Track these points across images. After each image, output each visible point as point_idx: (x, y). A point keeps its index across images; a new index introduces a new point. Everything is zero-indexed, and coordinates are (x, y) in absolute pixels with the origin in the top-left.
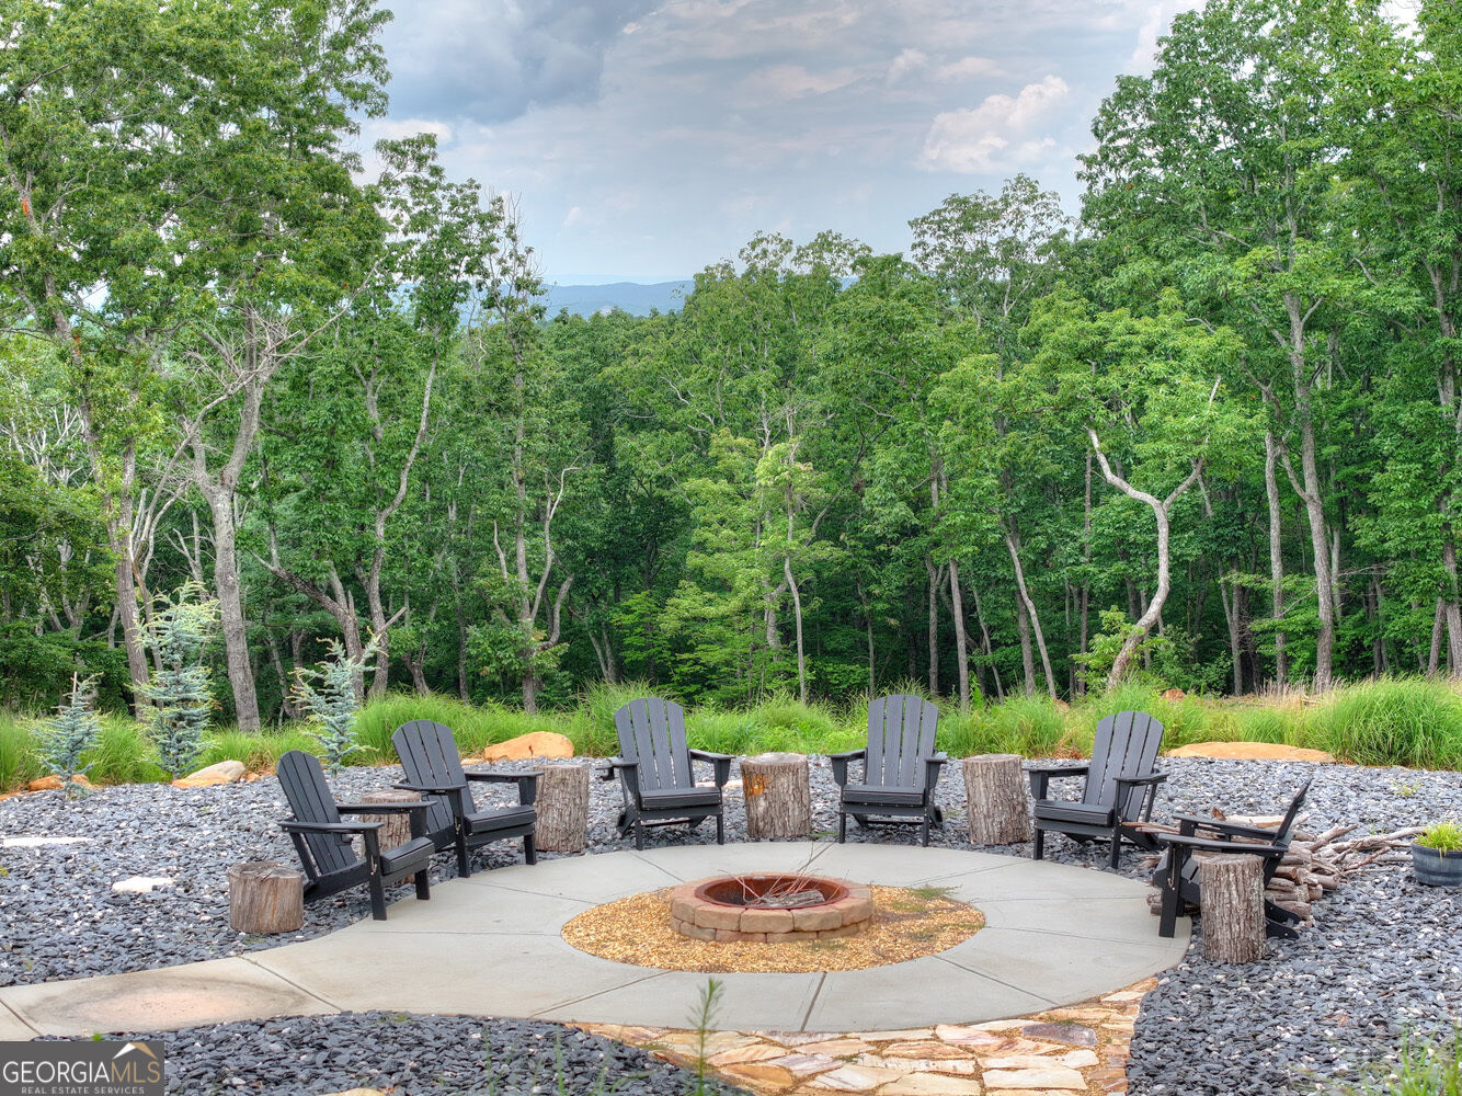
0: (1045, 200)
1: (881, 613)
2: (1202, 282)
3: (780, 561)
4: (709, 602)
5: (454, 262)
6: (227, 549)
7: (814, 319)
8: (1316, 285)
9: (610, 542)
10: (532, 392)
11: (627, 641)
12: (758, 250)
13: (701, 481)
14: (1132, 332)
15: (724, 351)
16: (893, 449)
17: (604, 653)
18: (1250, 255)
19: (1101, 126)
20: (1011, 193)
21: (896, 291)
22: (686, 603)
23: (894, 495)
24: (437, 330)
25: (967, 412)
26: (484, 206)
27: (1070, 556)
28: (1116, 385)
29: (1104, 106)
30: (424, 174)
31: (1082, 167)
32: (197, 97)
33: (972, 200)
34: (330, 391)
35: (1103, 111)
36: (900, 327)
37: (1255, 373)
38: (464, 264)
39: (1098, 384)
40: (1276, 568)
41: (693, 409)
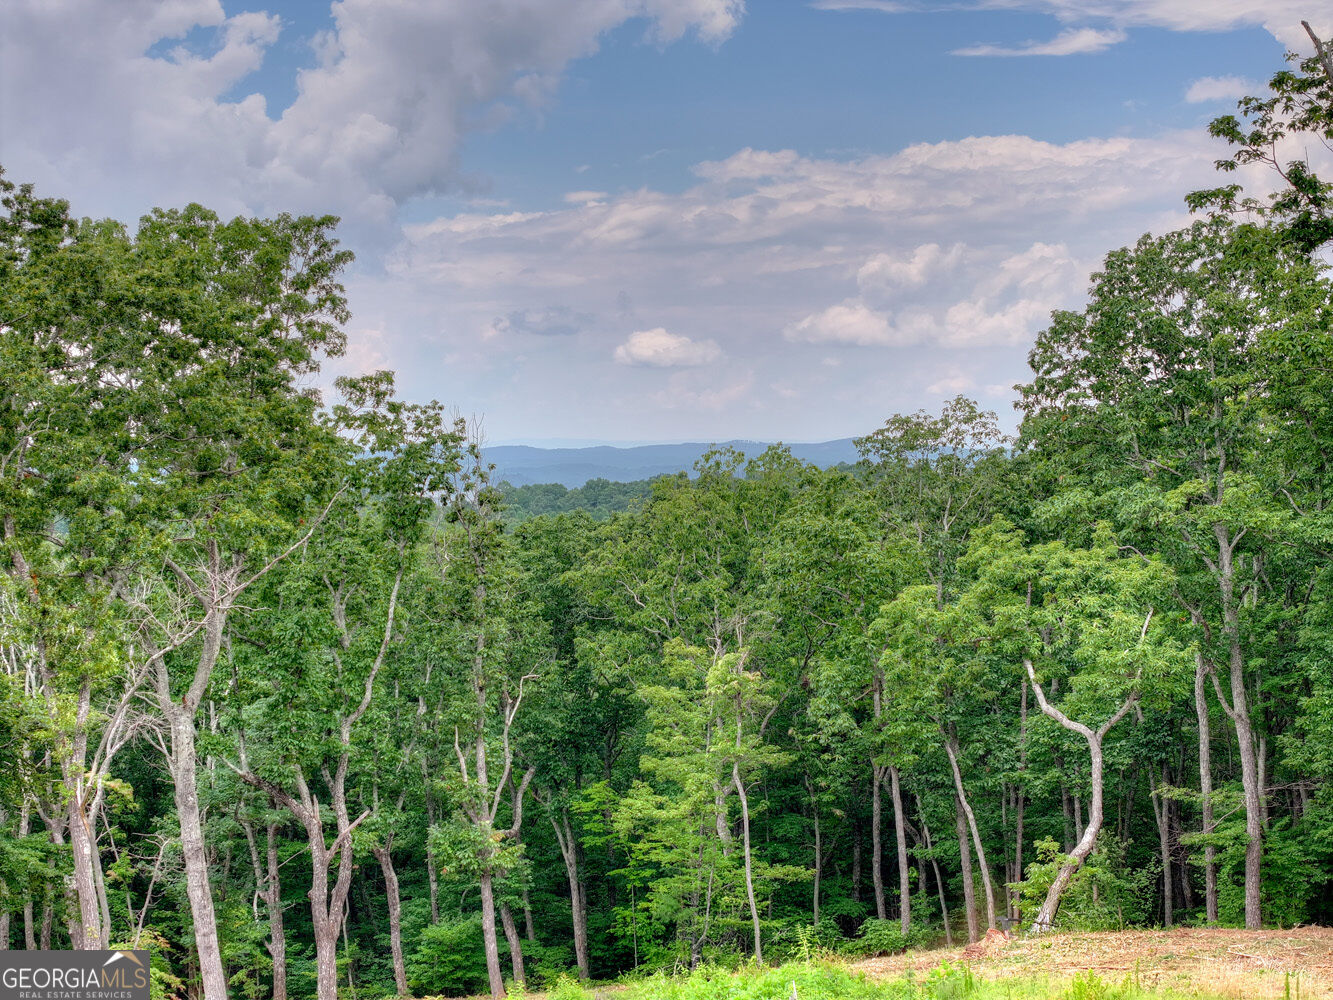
0: (983, 419)
1: (828, 804)
2: (1135, 512)
3: (728, 766)
4: (660, 807)
5: (418, 480)
6: (188, 770)
7: (764, 528)
8: (1245, 517)
9: (571, 732)
10: (493, 603)
11: (586, 827)
12: (712, 462)
13: (653, 689)
14: (1066, 565)
15: (679, 559)
16: (838, 662)
17: (564, 836)
18: (1181, 488)
19: (1037, 358)
20: (951, 413)
21: (841, 510)
22: (639, 803)
23: (838, 707)
24: (402, 544)
25: (906, 642)
26: (447, 427)
27: (1007, 761)
28: (1051, 619)
29: (1040, 339)
30: (383, 410)
31: (1019, 397)
32: (156, 343)
33: (914, 420)
34: (298, 604)
35: (1040, 344)
36: (845, 546)
37: (1185, 597)
38: (427, 483)
39: (1033, 616)
40: (1206, 782)
41: (648, 613)
